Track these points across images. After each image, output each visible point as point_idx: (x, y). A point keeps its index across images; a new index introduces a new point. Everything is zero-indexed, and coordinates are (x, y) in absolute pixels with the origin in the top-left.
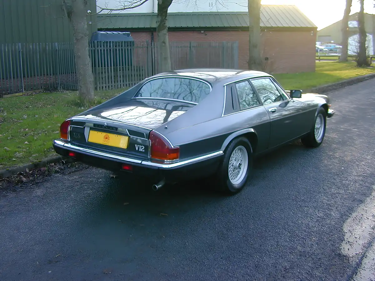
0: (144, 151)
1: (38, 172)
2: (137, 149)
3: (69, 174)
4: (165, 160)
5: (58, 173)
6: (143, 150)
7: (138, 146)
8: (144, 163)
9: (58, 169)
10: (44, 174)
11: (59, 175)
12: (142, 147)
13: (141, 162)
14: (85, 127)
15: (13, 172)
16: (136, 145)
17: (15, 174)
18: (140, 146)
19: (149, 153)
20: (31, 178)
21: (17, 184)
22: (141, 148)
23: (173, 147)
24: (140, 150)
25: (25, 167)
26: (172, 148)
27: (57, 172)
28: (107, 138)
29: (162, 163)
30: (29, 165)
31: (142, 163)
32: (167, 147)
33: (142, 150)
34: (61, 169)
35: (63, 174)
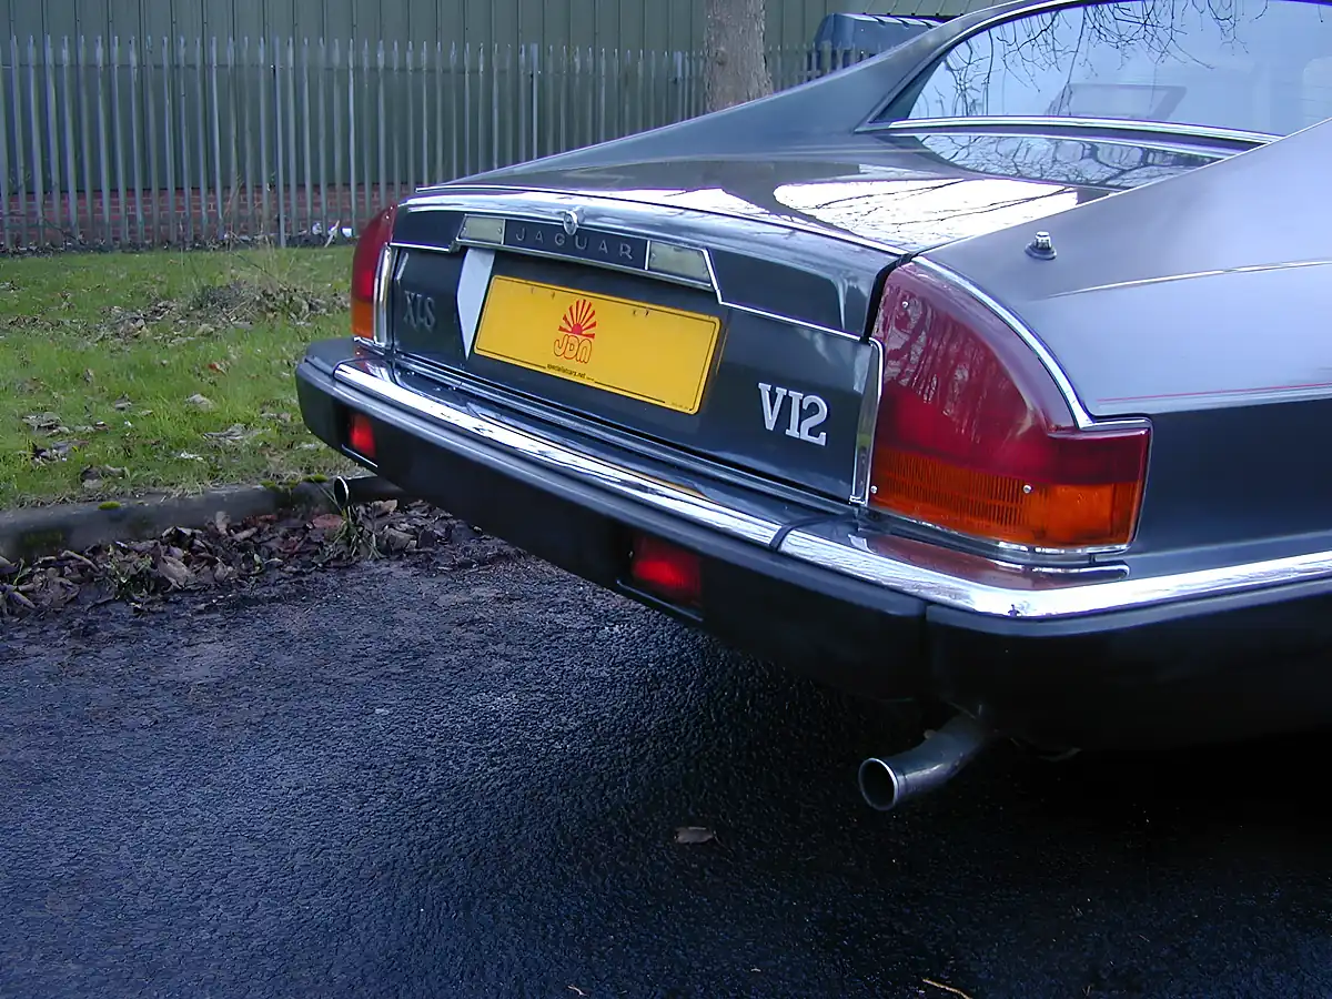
0: (821, 439)
1: (285, 537)
2: (770, 421)
3: (454, 568)
4: (1002, 545)
5: (400, 559)
6: (813, 431)
7: (781, 392)
8: (801, 544)
9: (403, 536)
10: (317, 553)
11: (401, 573)
12: (814, 408)
13: (781, 537)
14: (465, 249)
15: (137, 524)
16: (765, 388)
17: (149, 533)
18: (796, 396)
19: (862, 464)
20: (222, 570)
21: (124, 595)
22: (804, 415)
23: (1083, 421)
24: (792, 432)
25: (215, 503)
26: (1076, 428)
27: (390, 550)
28: (577, 330)
29: (974, 564)
30: (242, 496)
31: (786, 547)
32: (1028, 423)
33: (805, 436)
34: (425, 538)
35: (426, 565)
